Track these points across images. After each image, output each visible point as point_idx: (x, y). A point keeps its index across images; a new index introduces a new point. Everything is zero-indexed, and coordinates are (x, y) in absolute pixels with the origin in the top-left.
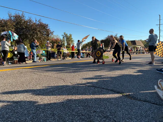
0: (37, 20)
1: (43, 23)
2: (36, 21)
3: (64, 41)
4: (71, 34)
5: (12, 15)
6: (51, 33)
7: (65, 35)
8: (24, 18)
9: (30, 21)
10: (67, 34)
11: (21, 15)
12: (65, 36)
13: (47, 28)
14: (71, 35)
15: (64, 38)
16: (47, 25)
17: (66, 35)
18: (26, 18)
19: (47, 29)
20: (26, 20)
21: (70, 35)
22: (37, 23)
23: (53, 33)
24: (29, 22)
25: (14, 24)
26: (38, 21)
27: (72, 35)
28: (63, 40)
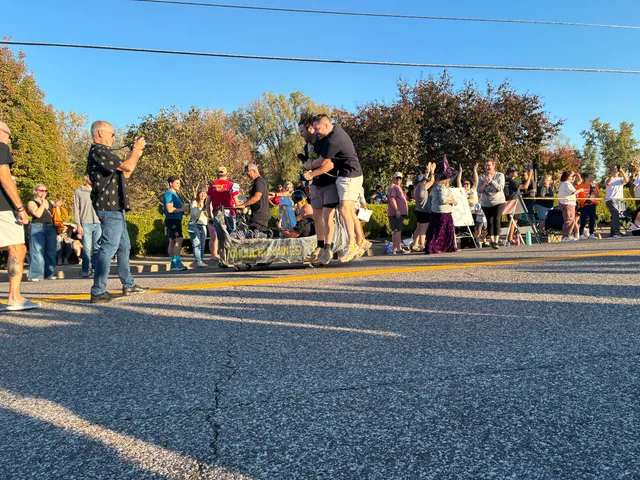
0: (492, 86)
1: (517, 93)
2: (489, 91)
3: (592, 158)
4: (629, 123)
5: (408, 87)
6: (548, 130)
7: (597, 131)
8: (449, 88)
9: (470, 96)
10: (606, 126)
11: (437, 80)
12: (596, 134)
13: (535, 112)
14: (626, 129)
15: (589, 143)
16: (535, 100)
17: (602, 131)
18: (456, 89)
19: (532, 116)
20: (453, 97)
21: (623, 125)
22: (495, 97)
23: (559, 127)
24: (464, 101)
25: (420, 114)
26: (496, 90)
27: (632, 125)
28: (586, 154)
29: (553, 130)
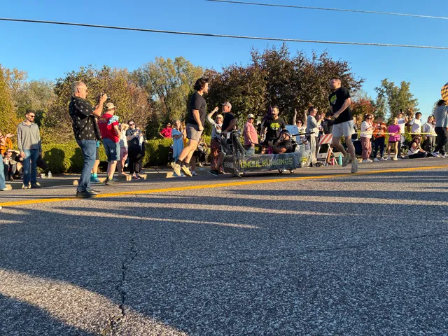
0: (316, 54)
1: (333, 60)
2: (314, 58)
3: (382, 106)
4: (407, 82)
5: (258, 55)
6: (354, 86)
7: (386, 87)
8: (287, 55)
9: (301, 61)
10: (392, 84)
11: (278, 50)
12: (385, 90)
13: (345, 73)
14: (405, 86)
15: (380, 96)
16: (346, 63)
17: (389, 87)
18: (292, 56)
19: (343, 76)
20: (290, 62)
21: (403, 84)
22: (318, 62)
23: (361, 84)
24: (297, 65)
25: (267, 74)
26: (319, 58)
27: (409, 84)
28: (378, 103)
29: (357, 85)
